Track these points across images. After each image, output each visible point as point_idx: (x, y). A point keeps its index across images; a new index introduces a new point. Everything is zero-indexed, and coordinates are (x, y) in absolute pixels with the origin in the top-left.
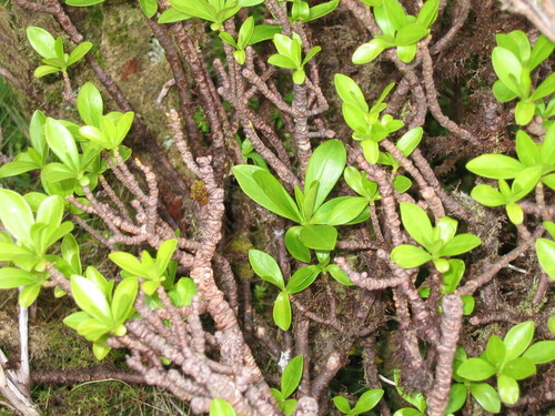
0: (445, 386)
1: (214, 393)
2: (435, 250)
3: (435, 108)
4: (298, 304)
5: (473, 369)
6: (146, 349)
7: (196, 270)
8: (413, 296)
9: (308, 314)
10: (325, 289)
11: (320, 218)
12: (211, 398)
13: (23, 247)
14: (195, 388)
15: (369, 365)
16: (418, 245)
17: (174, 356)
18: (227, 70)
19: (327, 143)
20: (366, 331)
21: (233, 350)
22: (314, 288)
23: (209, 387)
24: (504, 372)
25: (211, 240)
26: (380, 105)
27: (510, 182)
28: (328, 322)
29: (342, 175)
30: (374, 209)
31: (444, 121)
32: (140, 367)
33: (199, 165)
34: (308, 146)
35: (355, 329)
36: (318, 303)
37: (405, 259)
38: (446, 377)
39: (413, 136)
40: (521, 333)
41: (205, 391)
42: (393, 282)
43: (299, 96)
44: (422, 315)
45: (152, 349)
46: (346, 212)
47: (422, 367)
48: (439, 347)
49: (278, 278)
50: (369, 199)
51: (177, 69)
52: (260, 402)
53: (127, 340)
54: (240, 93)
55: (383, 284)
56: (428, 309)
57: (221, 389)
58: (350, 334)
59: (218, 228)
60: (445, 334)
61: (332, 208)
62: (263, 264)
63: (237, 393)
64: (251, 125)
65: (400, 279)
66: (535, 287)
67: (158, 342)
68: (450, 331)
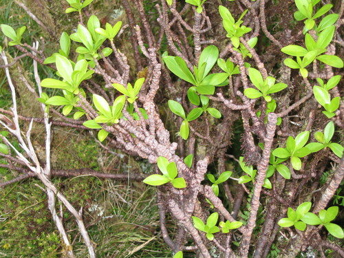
0: (267, 159)
1: (159, 154)
2: (265, 91)
3: (264, 27)
4: (191, 128)
5: (280, 153)
6: (126, 133)
7: (147, 103)
8: (253, 114)
9: (196, 133)
10: (205, 120)
11: (205, 82)
12: (158, 156)
13: (66, 82)
14: (150, 152)
15: (221, 167)
16: (257, 89)
17: (140, 136)
18: (161, 10)
19: (209, 47)
20: (222, 146)
21: (165, 139)
22: (199, 119)
23: (158, 150)
24: (294, 156)
25: (154, 89)
26: (240, 21)
27: (302, 58)
28: (205, 138)
29: (216, 63)
30: (231, 79)
31: (268, 34)
32: (123, 142)
33: (149, 52)
34: (200, 49)
35: (218, 144)
36: (201, 128)
37: (251, 94)
38: (268, 154)
39: (253, 41)
40: (303, 136)
41: (155, 152)
42: (244, 107)
43: (197, 23)
44: (257, 124)
45: (129, 133)
46: (218, 80)
47: (256, 151)
48: (265, 139)
49: (183, 113)
50: (229, 73)
51: (130, 18)
52: (179, 162)
53: (118, 127)
54: (167, 23)
55: (239, 107)
56: (259, 121)
57: (163, 151)
58: (215, 145)
59: (157, 83)
60: (268, 133)
61: (211, 78)
62: (175, 106)
63: (170, 154)
64: (171, 39)
65: (247, 106)
66: (306, 124)
67: (132, 129)
68: (271, 131)
